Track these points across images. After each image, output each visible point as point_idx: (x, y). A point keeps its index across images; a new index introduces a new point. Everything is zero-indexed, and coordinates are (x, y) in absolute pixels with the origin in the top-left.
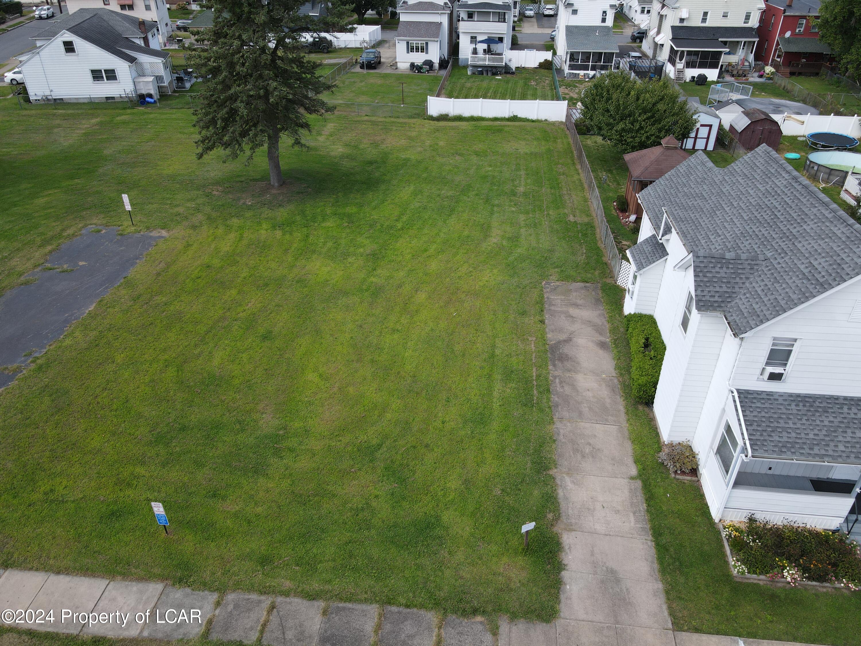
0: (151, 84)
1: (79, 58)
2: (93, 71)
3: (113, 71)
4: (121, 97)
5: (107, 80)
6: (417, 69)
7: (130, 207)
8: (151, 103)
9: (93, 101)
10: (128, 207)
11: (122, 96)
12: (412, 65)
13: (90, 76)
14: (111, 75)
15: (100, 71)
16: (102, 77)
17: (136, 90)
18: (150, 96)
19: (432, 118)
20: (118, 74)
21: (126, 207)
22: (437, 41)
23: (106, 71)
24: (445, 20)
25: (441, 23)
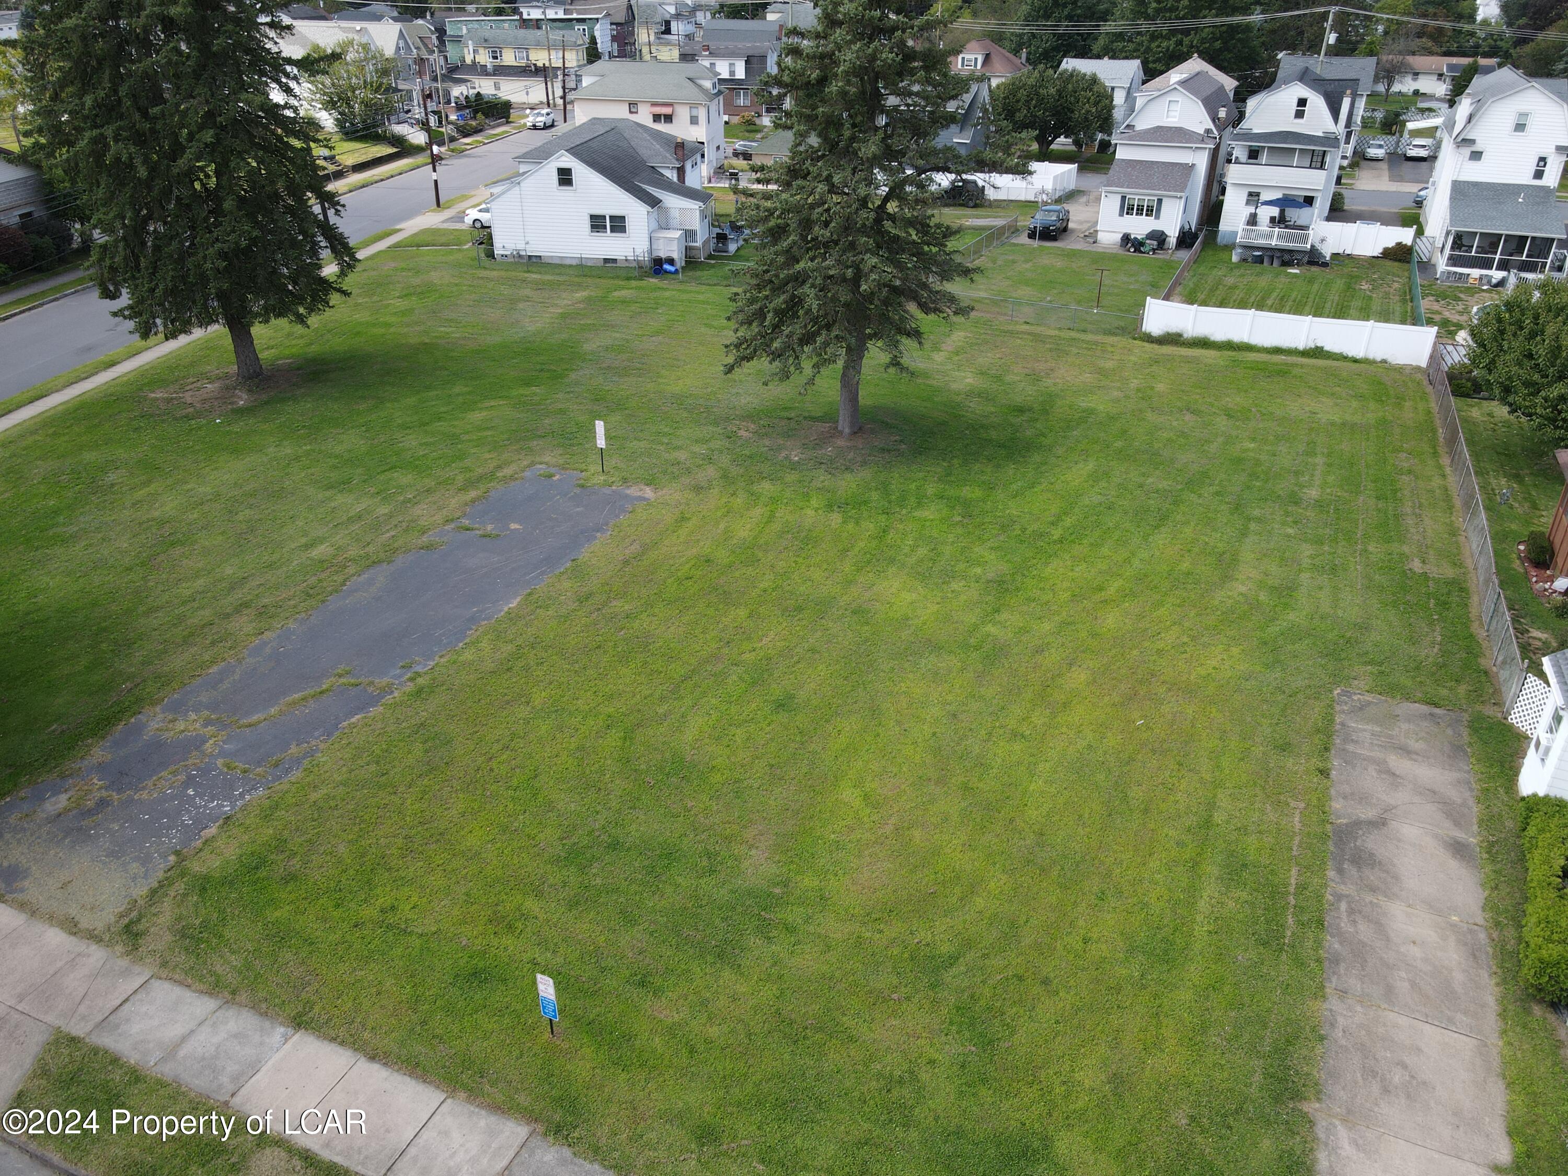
0: (676, 242)
1: (577, 194)
2: (593, 217)
3: (622, 218)
4: (626, 260)
5: (612, 231)
6: (1133, 245)
7: (603, 442)
8: (670, 272)
9: (584, 263)
10: (601, 443)
12: (1126, 239)
13: (587, 224)
14: (618, 224)
15: (604, 217)
16: (605, 227)
17: (651, 251)
18: (671, 261)
19: (1149, 338)
20: (629, 223)
21: (598, 442)
22: (1181, 198)
23: (612, 218)
24: (1201, 162)
25: (1193, 165)
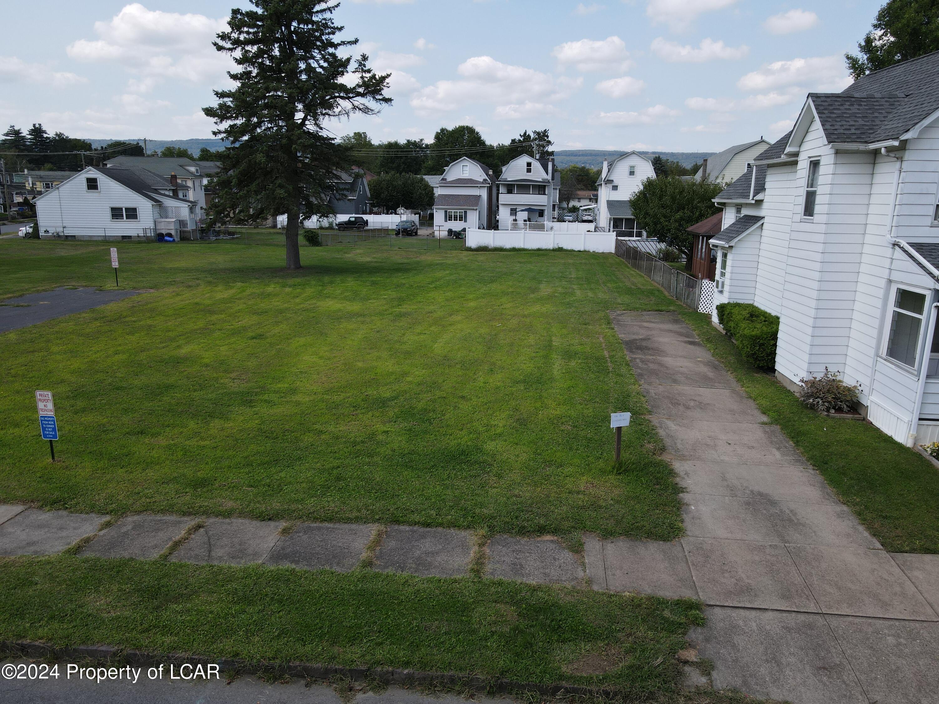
0: (173, 224)
1: (101, 195)
2: (113, 209)
3: (135, 210)
4: (138, 236)
5: (127, 218)
6: (455, 235)
7: (117, 264)
8: (170, 241)
9: (107, 239)
11: (140, 235)
12: (450, 232)
13: (109, 214)
14: (132, 214)
15: (121, 209)
16: (122, 216)
17: (155, 229)
18: (170, 235)
19: (470, 249)
20: (140, 213)
21: (113, 264)
22: (476, 210)
23: (127, 209)
24: (484, 193)
25: (480, 196)
